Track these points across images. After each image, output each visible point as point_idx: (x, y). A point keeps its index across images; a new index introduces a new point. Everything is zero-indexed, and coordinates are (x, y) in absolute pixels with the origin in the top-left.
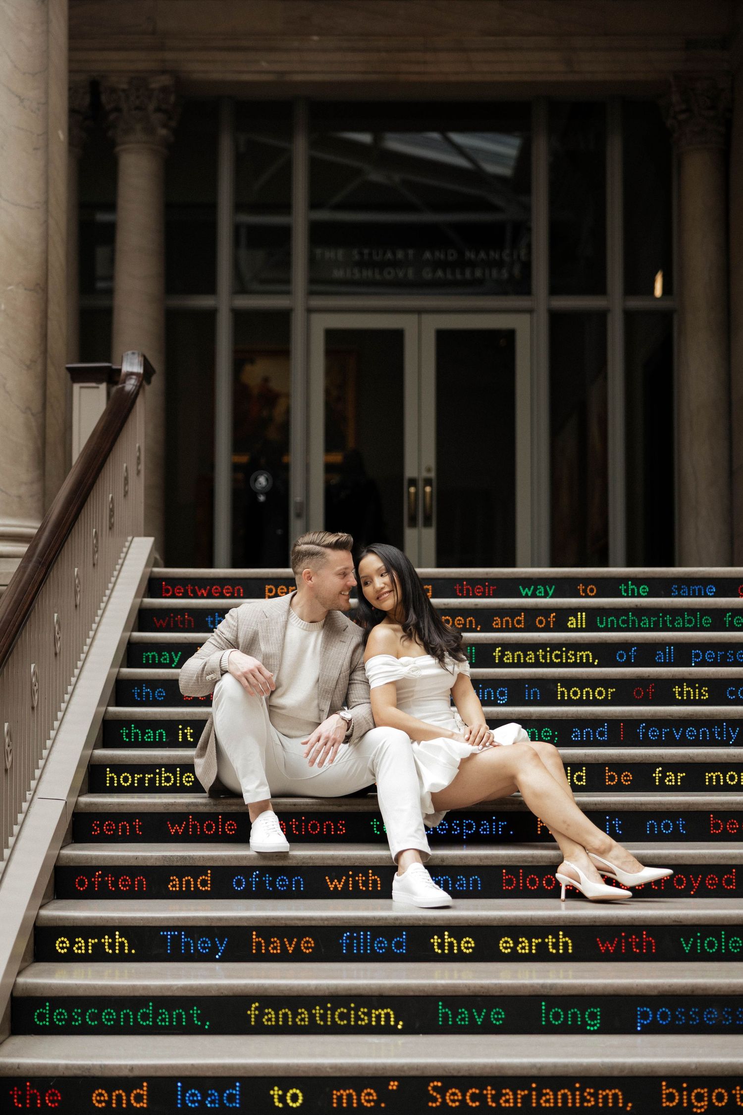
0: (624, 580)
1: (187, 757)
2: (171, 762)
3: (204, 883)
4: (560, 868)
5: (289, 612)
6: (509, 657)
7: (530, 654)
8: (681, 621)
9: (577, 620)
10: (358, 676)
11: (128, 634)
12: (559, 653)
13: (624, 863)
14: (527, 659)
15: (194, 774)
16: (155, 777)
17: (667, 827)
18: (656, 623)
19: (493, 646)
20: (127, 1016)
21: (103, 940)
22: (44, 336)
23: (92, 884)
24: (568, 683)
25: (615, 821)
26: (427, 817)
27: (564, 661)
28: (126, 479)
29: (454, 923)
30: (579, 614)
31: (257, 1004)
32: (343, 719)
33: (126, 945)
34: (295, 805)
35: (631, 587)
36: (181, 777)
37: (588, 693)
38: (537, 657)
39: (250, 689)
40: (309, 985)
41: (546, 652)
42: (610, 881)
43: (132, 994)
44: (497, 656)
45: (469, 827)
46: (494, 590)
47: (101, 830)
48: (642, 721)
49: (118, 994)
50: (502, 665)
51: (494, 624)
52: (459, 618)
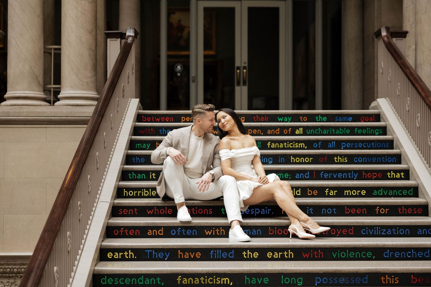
0: (317, 115)
1: (153, 185)
2: (148, 187)
3: (161, 232)
4: (290, 227)
5: (191, 133)
6: (273, 146)
7: (281, 144)
8: (338, 131)
9: (299, 131)
10: (216, 156)
11: (130, 137)
12: (292, 144)
13: (313, 225)
14: (280, 146)
15: (156, 191)
16: (142, 193)
17: (329, 211)
18: (329, 132)
19: (267, 141)
20: (134, 281)
21: (125, 253)
22: (96, 20)
23: (120, 233)
24: (295, 156)
25: (311, 209)
26: (241, 208)
27: (294, 147)
28: (128, 77)
29: (251, 247)
30: (300, 128)
31: (181, 276)
32: (211, 174)
33: (133, 255)
34: (193, 203)
35: (320, 118)
36: (151, 192)
37: (302, 159)
38: (284, 145)
39: (177, 162)
40: (199, 270)
41: (287, 143)
42: (308, 232)
43: (136, 273)
44: (269, 145)
45: (257, 211)
46: (268, 119)
47: (123, 212)
48: (322, 171)
49: (131, 273)
50: (271, 149)
51: (268, 132)
52: (255, 130)
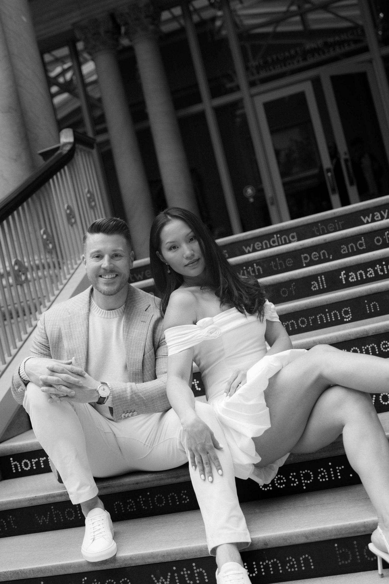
5: (90, 302)
6: (353, 277)
7: (370, 271)
14: (368, 275)
19: (338, 271)
38: (376, 272)
41: (382, 266)
44: (344, 276)
46: (342, 224)
50: (349, 285)
51: (342, 251)
52: (314, 253)
